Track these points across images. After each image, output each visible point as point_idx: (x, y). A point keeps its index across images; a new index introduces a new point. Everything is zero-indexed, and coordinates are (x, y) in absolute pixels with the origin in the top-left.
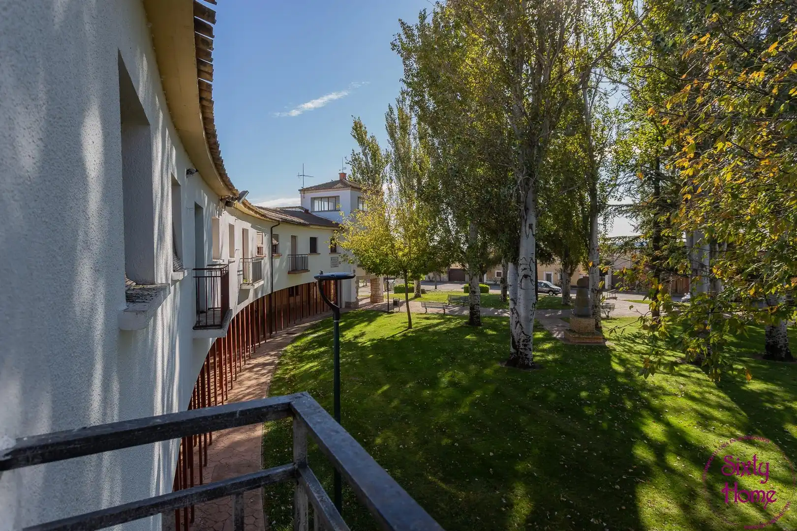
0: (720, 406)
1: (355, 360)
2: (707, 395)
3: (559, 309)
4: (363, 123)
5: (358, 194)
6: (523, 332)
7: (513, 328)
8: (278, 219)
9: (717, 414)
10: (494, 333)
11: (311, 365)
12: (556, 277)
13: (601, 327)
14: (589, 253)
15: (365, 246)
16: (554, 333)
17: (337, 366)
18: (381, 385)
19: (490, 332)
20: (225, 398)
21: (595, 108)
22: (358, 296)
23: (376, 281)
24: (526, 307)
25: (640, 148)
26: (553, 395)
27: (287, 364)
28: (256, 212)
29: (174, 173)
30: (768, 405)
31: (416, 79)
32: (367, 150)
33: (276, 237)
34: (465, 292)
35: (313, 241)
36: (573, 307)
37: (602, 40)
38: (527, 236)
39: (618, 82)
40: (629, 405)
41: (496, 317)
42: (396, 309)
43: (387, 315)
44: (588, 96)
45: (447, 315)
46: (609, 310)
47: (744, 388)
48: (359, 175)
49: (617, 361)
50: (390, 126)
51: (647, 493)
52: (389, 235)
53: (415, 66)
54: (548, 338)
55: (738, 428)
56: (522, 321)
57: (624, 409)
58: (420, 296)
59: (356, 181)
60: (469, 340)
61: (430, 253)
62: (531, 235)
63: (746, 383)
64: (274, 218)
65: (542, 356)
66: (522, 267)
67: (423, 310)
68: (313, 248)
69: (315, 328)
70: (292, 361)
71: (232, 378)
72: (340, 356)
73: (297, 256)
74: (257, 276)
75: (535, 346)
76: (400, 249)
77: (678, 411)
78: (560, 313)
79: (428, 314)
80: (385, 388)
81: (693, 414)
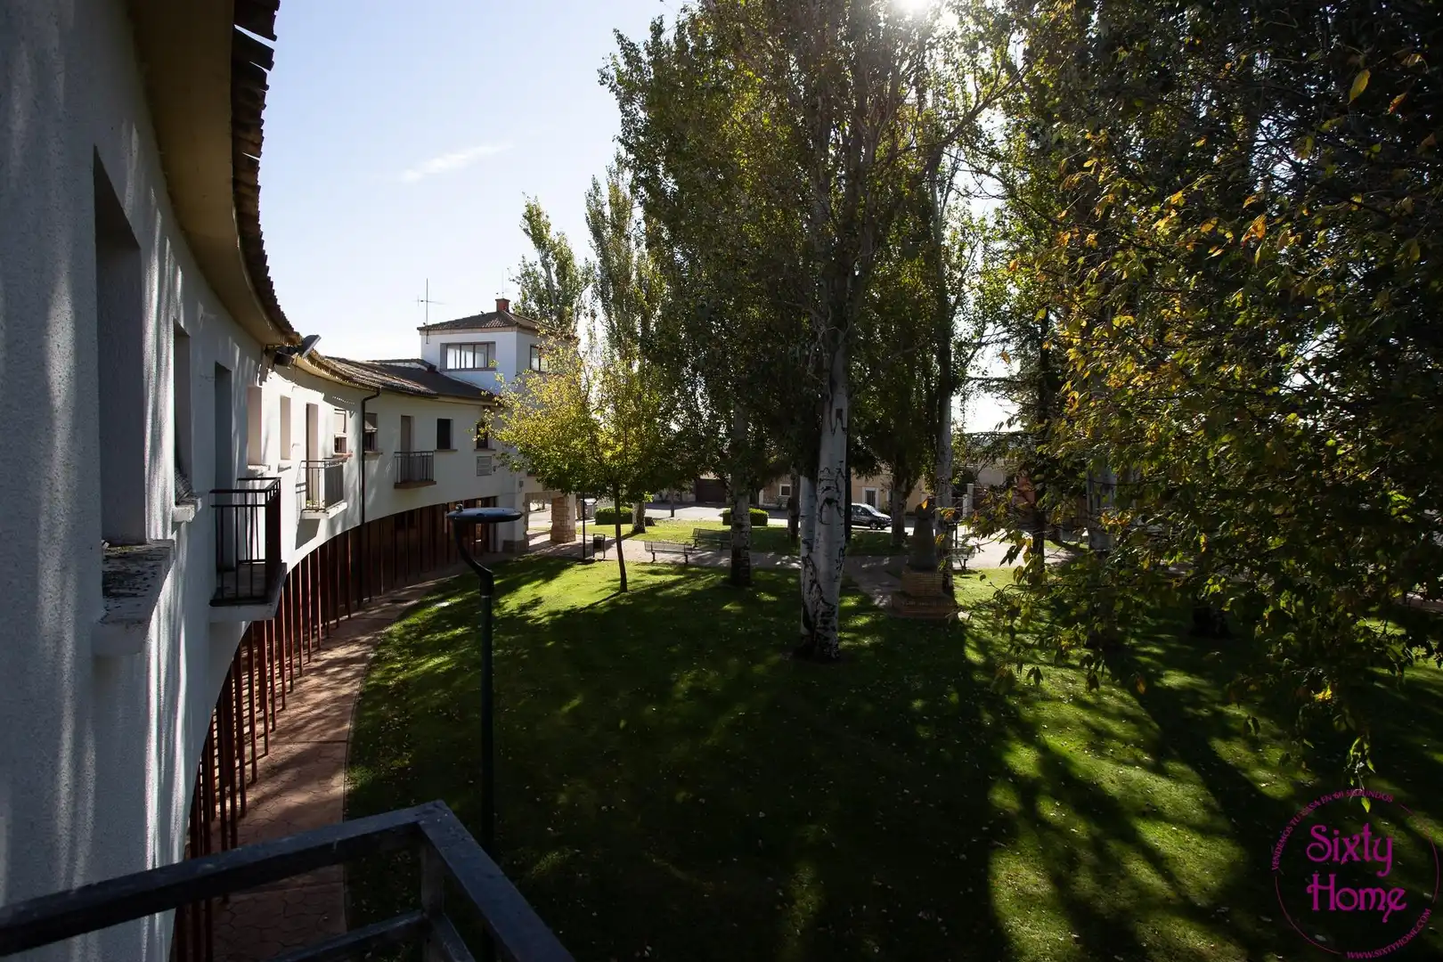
0: (1121, 716)
1: (519, 651)
2: (1106, 698)
3: (886, 555)
4: (543, 208)
5: (529, 339)
6: (822, 598)
7: (805, 591)
8: (377, 385)
9: (1116, 727)
10: (773, 599)
11: (437, 661)
12: (883, 497)
13: (952, 588)
14: (936, 460)
15: (543, 439)
16: (875, 599)
17: (487, 663)
18: (568, 697)
19: (767, 598)
20: (270, 727)
21: (948, 212)
22: (527, 529)
23: (563, 503)
24: (829, 555)
25: (1018, 286)
26: (869, 707)
27: (392, 660)
28: (334, 373)
29: (179, 317)
30: (1190, 710)
31: (641, 138)
32: (550, 258)
33: (372, 418)
34: (725, 523)
35: (444, 427)
36: (906, 552)
37: (959, 104)
38: (833, 431)
39: (985, 173)
40: (987, 719)
41: (777, 569)
42: (599, 555)
43: (580, 567)
44: (938, 189)
45: (692, 566)
46: (965, 556)
47: (1158, 684)
48: (533, 305)
49: (973, 645)
50: (593, 216)
51: (1007, 863)
52: (587, 420)
53: (642, 115)
54: (865, 607)
55: (1146, 751)
56: (821, 579)
57: (979, 727)
58: (643, 531)
59: (527, 314)
60: (728, 612)
61: (663, 454)
62: (839, 430)
63: (1162, 676)
64: (368, 383)
65: (853, 640)
66: (824, 485)
67: (648, 557)
68: (444, 440)
69: (444, 591)
70: (401, 655)
71: (284, 687)
72: (493, 643)
73: (412, 455)
74: (335, 494)
75: (842, 623)
76: (606, 446)
77: (1060, 725)
78: (886, 561)
79: (657, 564)
80: (576, 702)
81: (1083, 730)
